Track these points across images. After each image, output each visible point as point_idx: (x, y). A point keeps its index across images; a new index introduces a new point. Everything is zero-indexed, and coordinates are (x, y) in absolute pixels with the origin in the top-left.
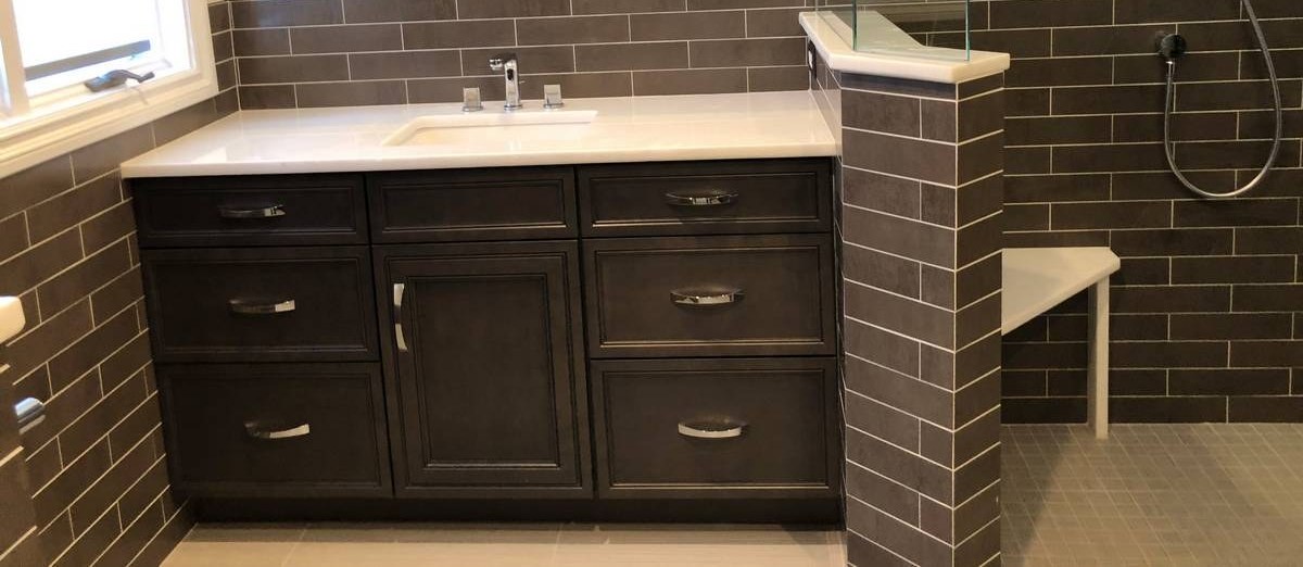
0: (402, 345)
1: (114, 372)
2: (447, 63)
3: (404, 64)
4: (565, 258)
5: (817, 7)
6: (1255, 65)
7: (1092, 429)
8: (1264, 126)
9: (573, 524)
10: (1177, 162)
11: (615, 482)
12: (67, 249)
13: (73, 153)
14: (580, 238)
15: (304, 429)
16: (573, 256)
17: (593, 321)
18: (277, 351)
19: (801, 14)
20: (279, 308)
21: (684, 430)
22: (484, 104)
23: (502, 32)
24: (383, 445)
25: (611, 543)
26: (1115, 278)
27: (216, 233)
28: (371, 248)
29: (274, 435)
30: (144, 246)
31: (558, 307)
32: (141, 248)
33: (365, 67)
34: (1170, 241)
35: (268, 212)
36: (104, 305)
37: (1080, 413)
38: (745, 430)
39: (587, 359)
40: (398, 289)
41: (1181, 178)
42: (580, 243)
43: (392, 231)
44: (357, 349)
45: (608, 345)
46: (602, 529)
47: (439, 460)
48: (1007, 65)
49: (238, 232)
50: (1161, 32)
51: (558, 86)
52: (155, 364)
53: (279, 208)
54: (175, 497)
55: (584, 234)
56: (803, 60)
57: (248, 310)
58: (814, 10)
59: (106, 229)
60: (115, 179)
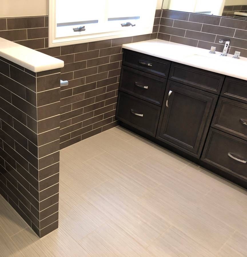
0: (167, 105)
1: (110, 89)
2: (211, 38)
3: (199, 36)
4: (213, 99)
9: (194, 163)
11: (206, 158)
12: (106, 60)
13: (113, 39)
14: (219, 96)
15: (142, 115)
16: (216, 99)
17: (215, 118)
18: (141, 96)
20: (145, 87)
21: (229, 155)
22: (216, 52)
23: (231, 32)
24: (156, 126)
25: (200, 171)
27: (137, 66)
28: (167, 80)
29: (136, 114)
30: (123, 64)
31: (207, 111)
32: (122, 65)
33: (190, 34)
35: (149, 65)
36: (111, 74)
39: (210, 126)
40: (170, 92)
42: (219, 97)
43: (173, 78)
44: (158, 103)
45: (217, 125)
46: (200, 167)
47: (167, 134)
49: (141, 67)
51: (240, 52)
52: (118, 90)
53: (151, 64)
54: (116, 118)
55: (221, 95)
57: (138, 85)
59: (116, 58)
60: (120, 47)
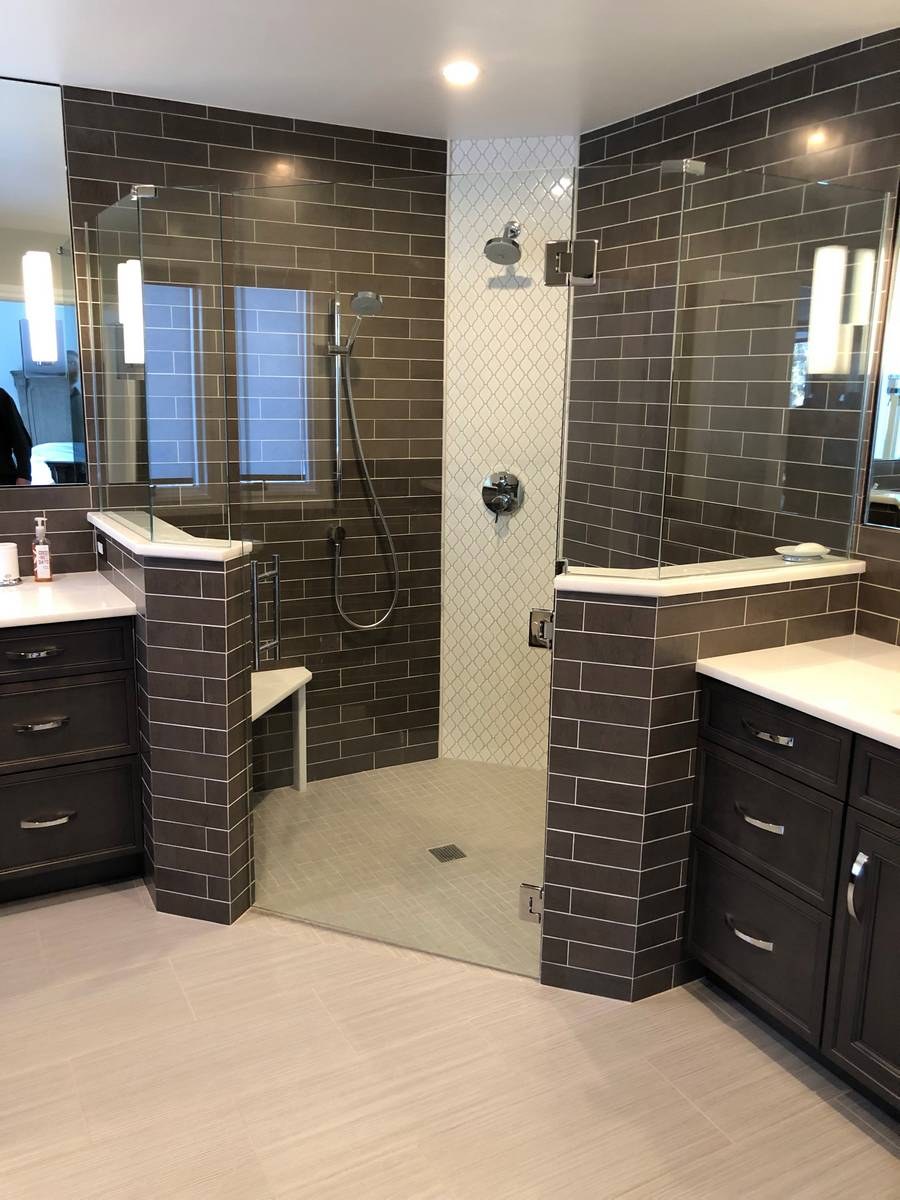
5: (101, 508)
6: (383, 545)
7: (297, 789)
8: (390, 581)
10: (343, 608)
19: (89, 514)
21: (25, 825)
26: (309, 686)
34: (340, 658)
37: (290, 780)
38: (71, 818)
41: (346, 618)
48: (251, 549)
50: (331, 525)
56: (90, 547)
58: (99, 510)
